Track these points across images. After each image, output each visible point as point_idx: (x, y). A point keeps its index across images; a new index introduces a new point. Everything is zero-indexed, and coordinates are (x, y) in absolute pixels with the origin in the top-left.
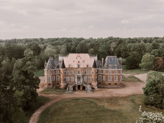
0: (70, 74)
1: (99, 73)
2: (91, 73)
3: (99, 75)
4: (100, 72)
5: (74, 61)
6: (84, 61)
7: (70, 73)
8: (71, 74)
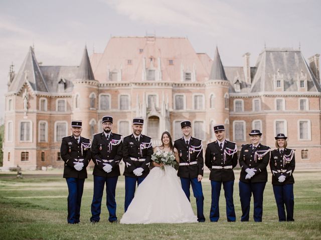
0: (114, 110)
1: (235, 112)
2: (201, 105)
3: (236, 118)
4: (239, 109)
5: (130, 62)
6: (171, 62)
7: (114, 107)
8: (118, 110)
